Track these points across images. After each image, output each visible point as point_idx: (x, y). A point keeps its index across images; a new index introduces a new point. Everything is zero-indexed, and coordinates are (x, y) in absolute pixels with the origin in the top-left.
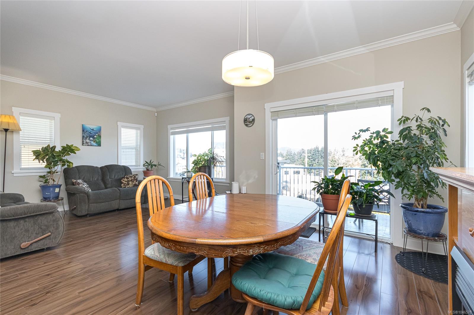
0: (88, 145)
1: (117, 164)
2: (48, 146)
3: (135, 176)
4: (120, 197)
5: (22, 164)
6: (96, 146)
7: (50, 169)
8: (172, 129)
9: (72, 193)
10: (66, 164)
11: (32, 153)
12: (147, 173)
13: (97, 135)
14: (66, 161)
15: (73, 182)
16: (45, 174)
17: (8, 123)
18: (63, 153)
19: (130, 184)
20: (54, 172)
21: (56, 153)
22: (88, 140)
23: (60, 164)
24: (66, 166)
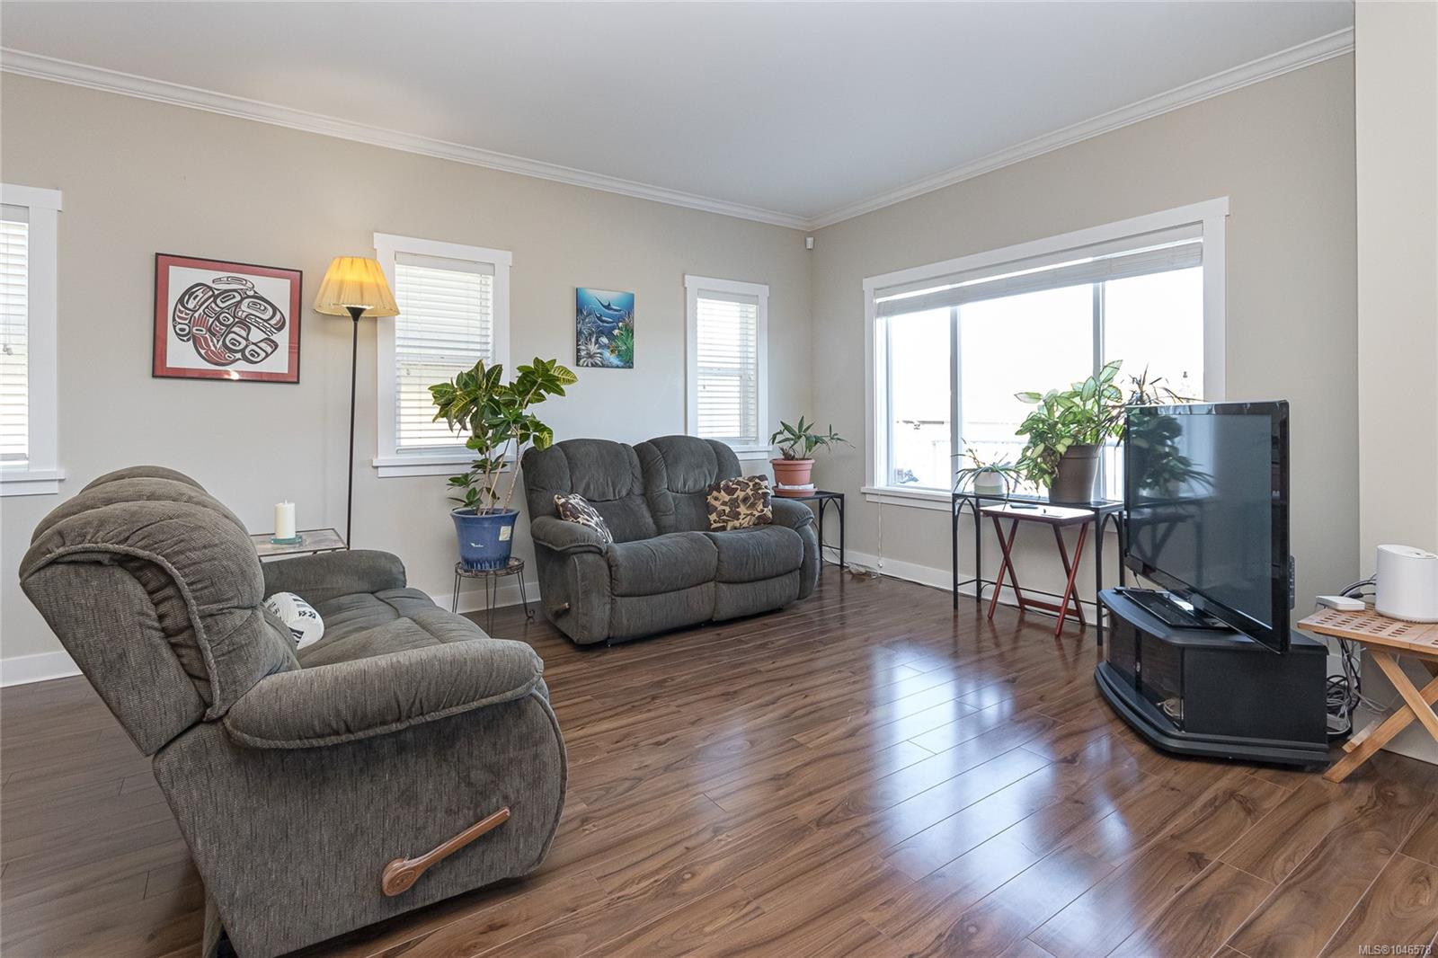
0: (593, 366)
1: (683, 434)
2: (477, 367)
3: (757, 481)
4: (717, 571)
5: (403, 434)
6: (618, 367)
7: (482, 453)
8: (879, 291)
9: (557, 551)
10: (533, 434)
11: (430, 396)
12: (793, 468)
13: (620, 324)
14: (531, 422)
15: (557, 505)
16: (469, 469)
17: (361, 288)
18: (524, 393)
19: (742, 517)
20: (496, 464)
21: (500, 394)
22: (593, 344)
23: (514, 437)
24: (530, 444)
